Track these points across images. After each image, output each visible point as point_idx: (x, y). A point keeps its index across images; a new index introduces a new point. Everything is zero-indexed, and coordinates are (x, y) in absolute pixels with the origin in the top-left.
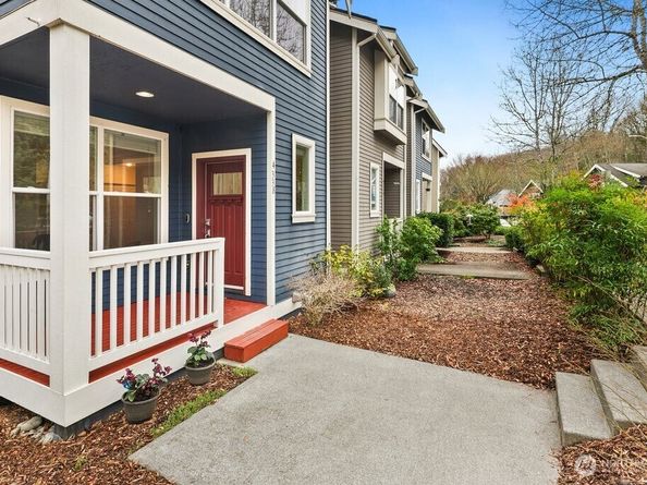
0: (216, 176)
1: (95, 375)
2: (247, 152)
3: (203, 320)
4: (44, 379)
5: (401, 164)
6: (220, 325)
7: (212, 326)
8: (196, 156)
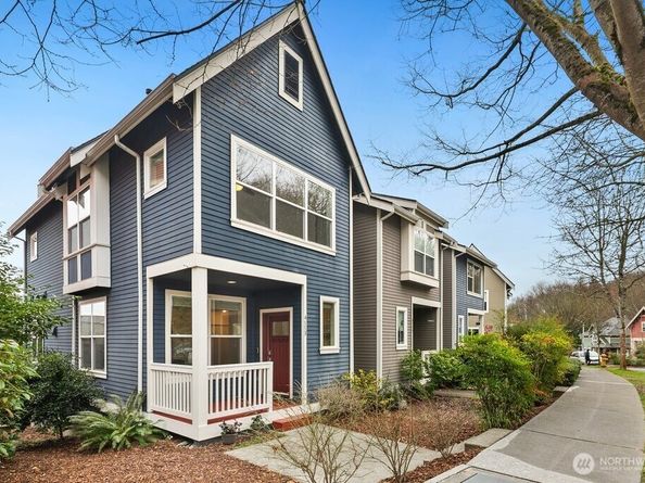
0: (274, 323)
1: (210, 422)
2: (291, 309)
3: (260, 407)
4: (190, 422)
5: (438, 305)
6: (271, 410)
7: (266, 410)
8: (262, 311)
